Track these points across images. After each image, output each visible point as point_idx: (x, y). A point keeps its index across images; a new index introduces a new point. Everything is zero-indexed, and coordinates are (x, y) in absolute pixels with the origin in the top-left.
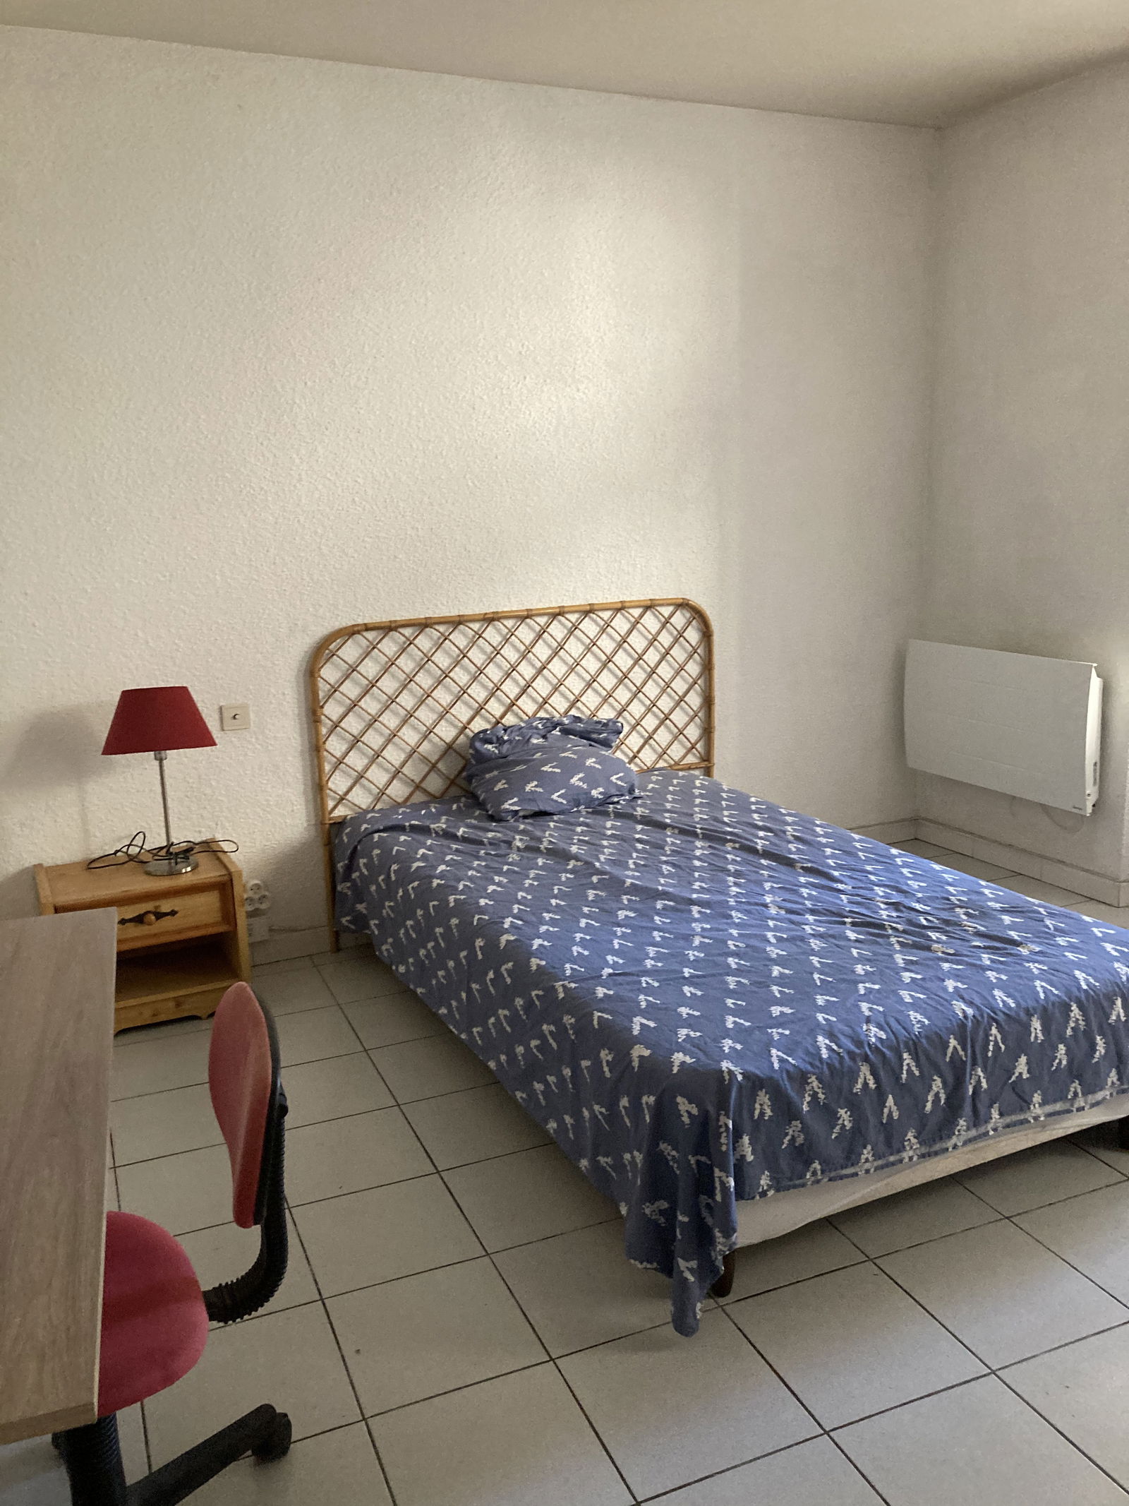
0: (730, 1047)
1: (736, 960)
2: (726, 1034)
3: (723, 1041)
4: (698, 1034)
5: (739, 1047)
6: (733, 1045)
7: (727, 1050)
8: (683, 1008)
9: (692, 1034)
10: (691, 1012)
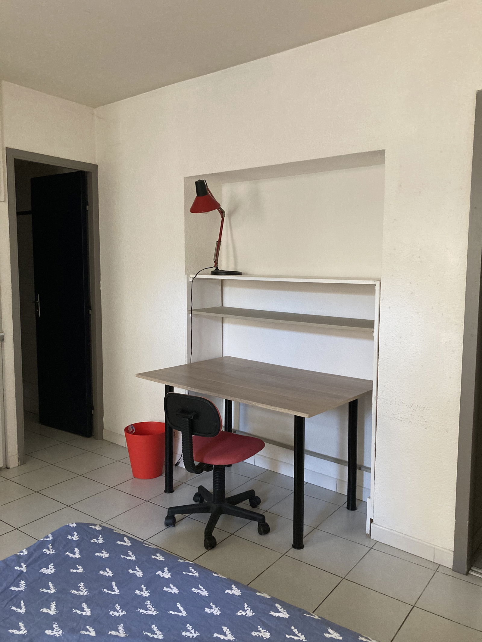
0: (73, 536)
1: (84, 613)
2: (78, 544)
3: (78, 539)
4: (92, 541)
5: (69, 537)
6: (73, 537)
7: (75, 534)
8: (106, 557)
9: (96, 541)
10: (101, 555)
